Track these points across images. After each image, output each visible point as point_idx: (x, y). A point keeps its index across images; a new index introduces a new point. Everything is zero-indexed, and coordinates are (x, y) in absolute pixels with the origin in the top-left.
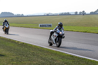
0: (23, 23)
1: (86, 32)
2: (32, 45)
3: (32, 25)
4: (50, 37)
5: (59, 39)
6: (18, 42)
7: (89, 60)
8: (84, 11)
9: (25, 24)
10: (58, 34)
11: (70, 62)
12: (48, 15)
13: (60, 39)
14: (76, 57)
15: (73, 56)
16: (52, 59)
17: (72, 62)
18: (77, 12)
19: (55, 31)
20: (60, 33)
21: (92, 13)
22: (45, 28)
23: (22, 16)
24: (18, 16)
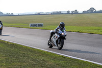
0: (13, 23)
1: (78, 32)
2: (22, 46)
3: (22, 24)
4: (51, 38)
5: (60, 41)
6: (8, 42)
7: (81, 61)
8: (76, 10)
9: (15, 23)
10: (60, 35)
11: (62, 63)
12: (39, 14)
13: (62, 40)
14: (68, 58)
15: (65, 57)
16: (44, 60)
17: (64, 63)
18: (69, 11)
19: (56, 32)
20: (62, 34)
21: (84, 12)
22: (36, 27)
23: (12, 15)
24: (8, 15)
